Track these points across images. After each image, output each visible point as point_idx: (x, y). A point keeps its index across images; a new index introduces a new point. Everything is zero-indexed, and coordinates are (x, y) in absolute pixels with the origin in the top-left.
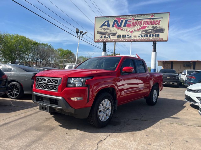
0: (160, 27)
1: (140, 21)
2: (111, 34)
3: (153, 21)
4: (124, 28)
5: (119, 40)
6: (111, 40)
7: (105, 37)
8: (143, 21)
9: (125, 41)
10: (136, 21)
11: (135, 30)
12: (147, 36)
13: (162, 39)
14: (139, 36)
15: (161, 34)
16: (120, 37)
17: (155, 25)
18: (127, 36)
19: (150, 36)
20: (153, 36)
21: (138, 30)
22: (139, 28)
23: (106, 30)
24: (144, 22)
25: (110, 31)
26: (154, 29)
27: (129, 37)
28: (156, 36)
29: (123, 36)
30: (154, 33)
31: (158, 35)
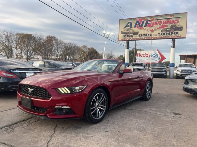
0: (178, 26)
1: (160, 21)
2: (133, 33)
3: (173, 20)
4: (145, 27)
5: (141, 38)
6: (133, 39)
7: (128, 36)
8: (162, 21)
9: (146, 40)
10: (156, 21)
11: (155, 29)
12: (167, 34)
13: (181, 36)
14: (159, 34)
15: (179, 32)
16: (142, 36)
17: (174, 24)
18: (147, 35)
19: (169, 34)
20: (172, 33)
21: (158, 29)
22: (159, 27)
23: (129, 30)
24: (164, 21)
25: (133, 31)
26: (172, 28)
27: (150, 35)
28: (174, 33)
29: (144, 35)
30: (173, 31)
31: (177, 33)
